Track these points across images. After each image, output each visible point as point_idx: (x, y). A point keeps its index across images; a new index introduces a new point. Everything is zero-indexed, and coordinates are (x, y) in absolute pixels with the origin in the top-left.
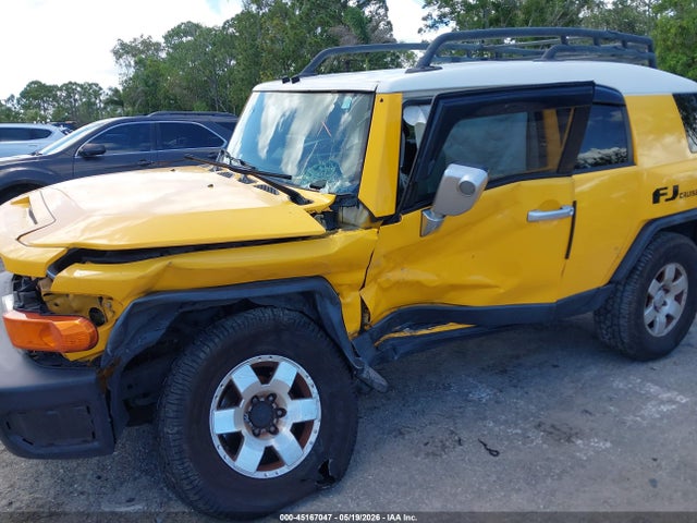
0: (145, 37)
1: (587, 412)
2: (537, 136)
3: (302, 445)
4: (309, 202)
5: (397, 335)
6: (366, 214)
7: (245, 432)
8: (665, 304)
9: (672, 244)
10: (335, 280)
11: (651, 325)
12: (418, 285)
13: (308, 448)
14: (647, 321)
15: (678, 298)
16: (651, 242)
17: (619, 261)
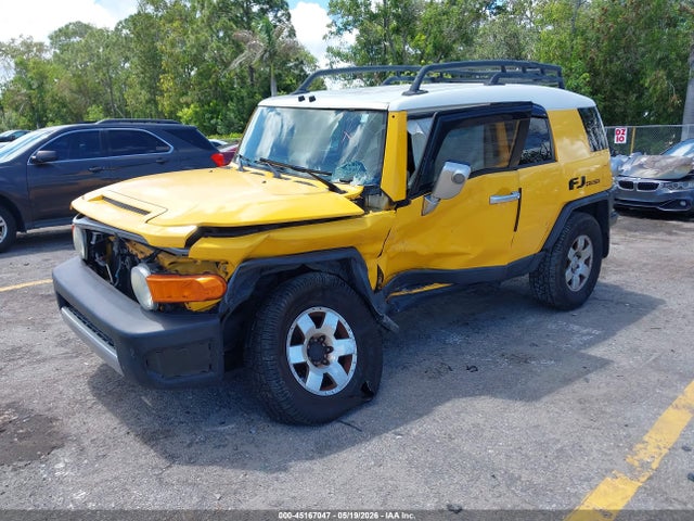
0: (25, 37)
1: (534, 345)
2: (491, 139)
3: (347, 372)
4: (345, 192)
5: (397, 294)
6: (386, 199)
7: (309, 363)
8: (578, 267)
9: (582, 220)
10: (362, 250)
11: (570, 283)
12: (414, 254)
13: (351, 373)
14: (568, 280)
15: (587, 262)
16: (570, 217)
17: (548, 233)
